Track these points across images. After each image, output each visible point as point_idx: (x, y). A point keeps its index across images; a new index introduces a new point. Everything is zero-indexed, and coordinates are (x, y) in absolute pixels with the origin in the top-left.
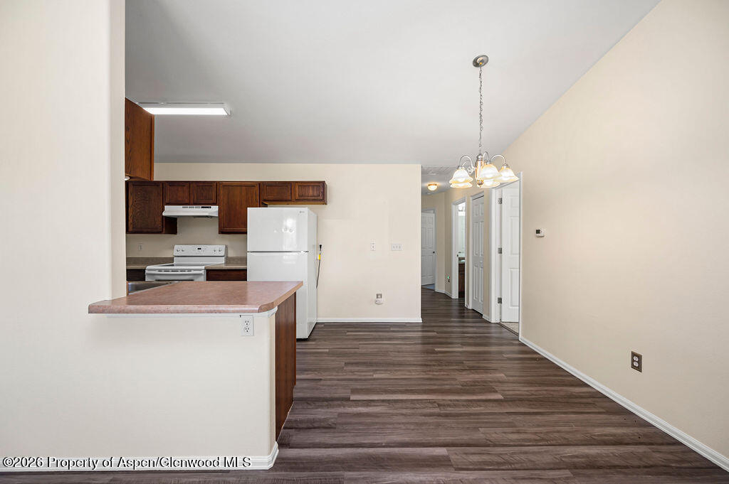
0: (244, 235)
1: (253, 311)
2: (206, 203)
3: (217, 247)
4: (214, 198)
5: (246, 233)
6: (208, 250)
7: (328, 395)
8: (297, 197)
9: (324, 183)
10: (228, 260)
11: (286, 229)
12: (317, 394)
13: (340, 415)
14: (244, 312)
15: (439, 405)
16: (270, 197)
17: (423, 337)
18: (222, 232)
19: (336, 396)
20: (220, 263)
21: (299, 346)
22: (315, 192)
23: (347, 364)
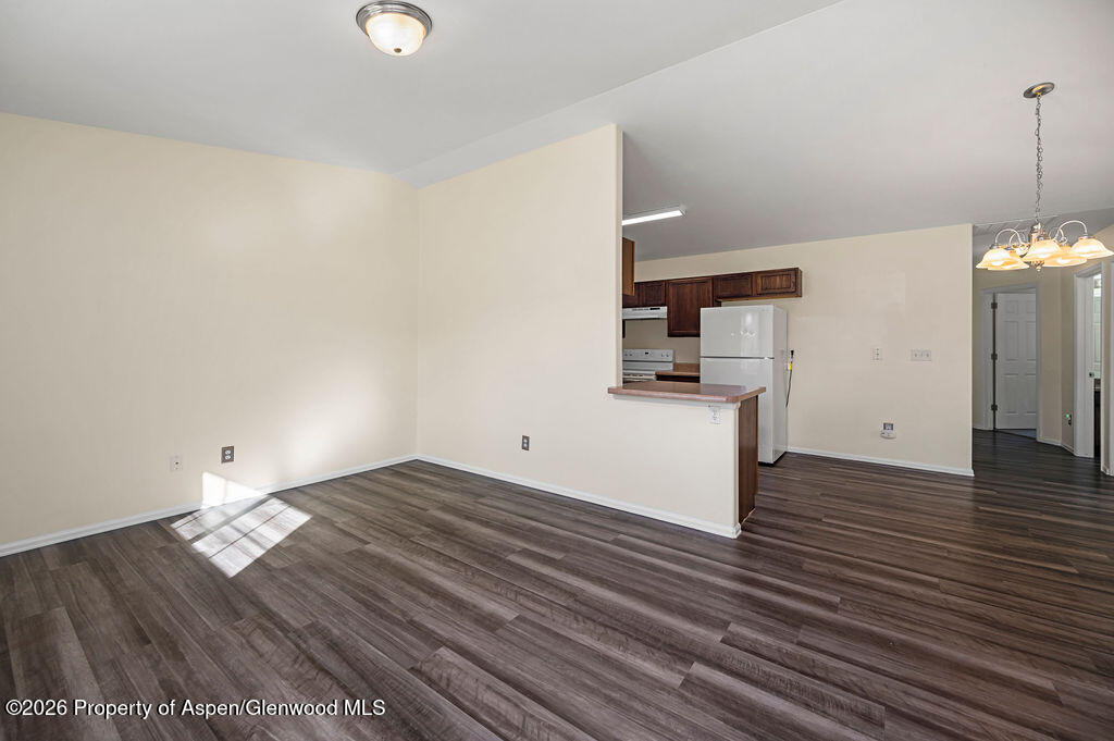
0: (697, 338)
1: (722, 402)
2: (655, 305)
3: (664, 352)
4: (663, 297)
5: (698, 335)
6: (657, 354)
7: (795, 512)
8: (760, 291)
9: (796, 271)
10: (676, 367)
11: (746, 331)
12: (783, 509)
13: (807, 527)
14: (714, 401)
15: (949, 552)
16: (725, 294)
17: (975, 494)
18: (671, 335)
19: (806, 515)
20: (668, 369)
21: (760, 470)
22: (784, 283)
23: (822, 495)
